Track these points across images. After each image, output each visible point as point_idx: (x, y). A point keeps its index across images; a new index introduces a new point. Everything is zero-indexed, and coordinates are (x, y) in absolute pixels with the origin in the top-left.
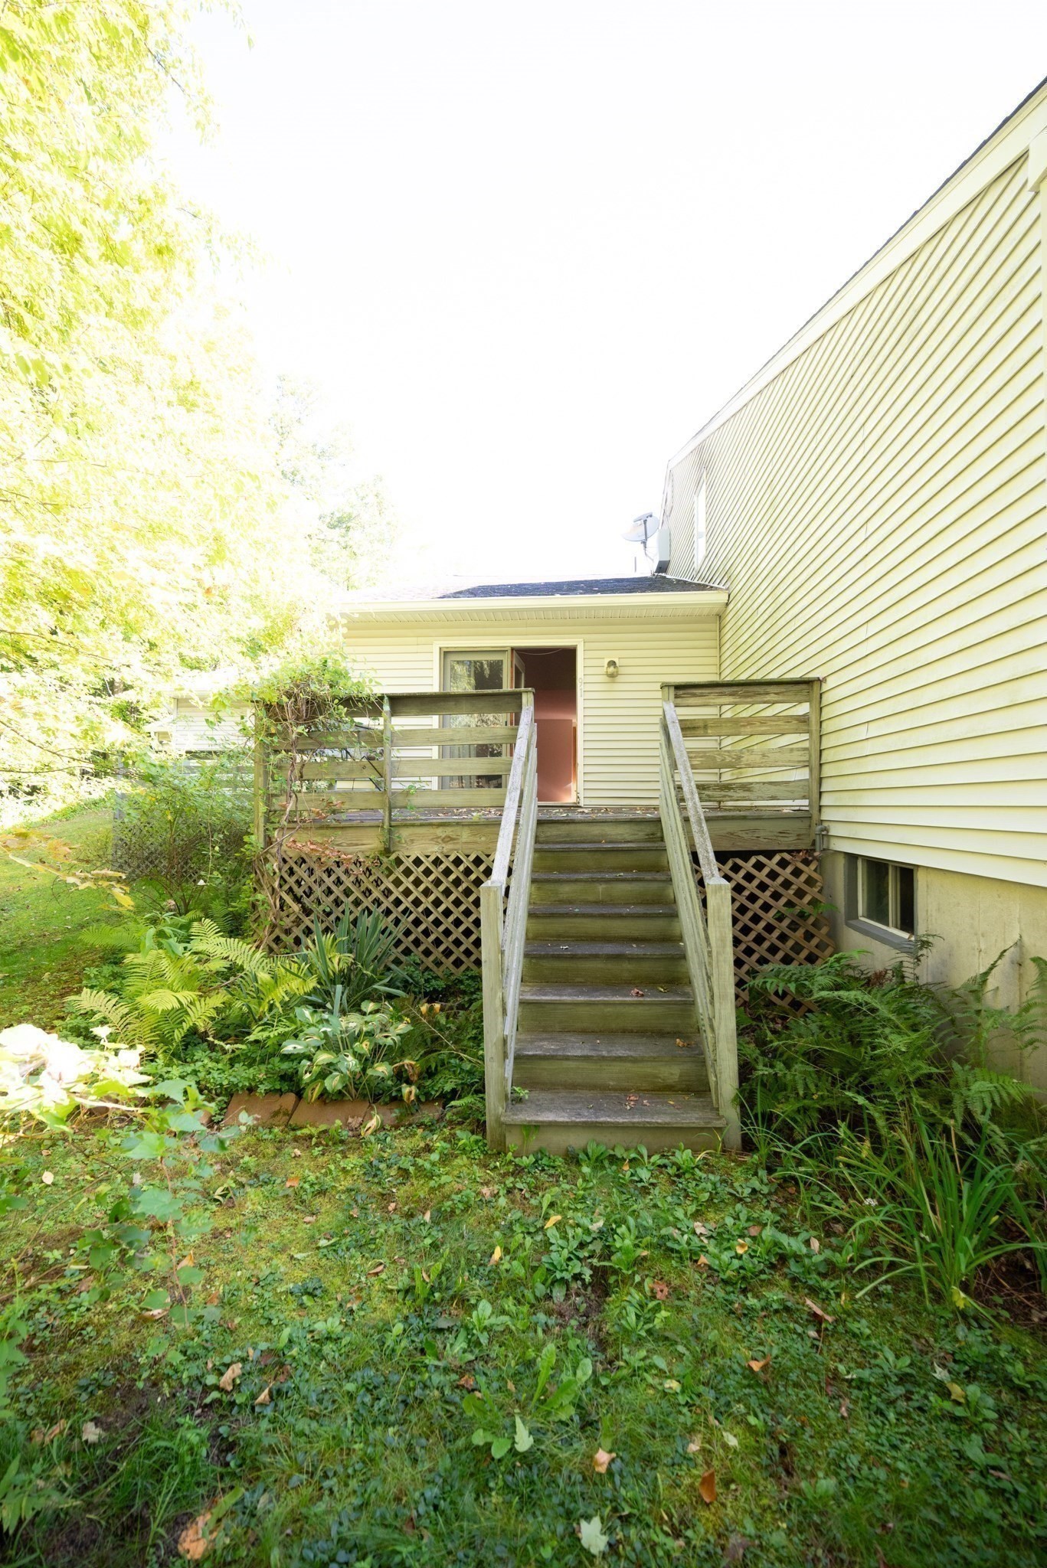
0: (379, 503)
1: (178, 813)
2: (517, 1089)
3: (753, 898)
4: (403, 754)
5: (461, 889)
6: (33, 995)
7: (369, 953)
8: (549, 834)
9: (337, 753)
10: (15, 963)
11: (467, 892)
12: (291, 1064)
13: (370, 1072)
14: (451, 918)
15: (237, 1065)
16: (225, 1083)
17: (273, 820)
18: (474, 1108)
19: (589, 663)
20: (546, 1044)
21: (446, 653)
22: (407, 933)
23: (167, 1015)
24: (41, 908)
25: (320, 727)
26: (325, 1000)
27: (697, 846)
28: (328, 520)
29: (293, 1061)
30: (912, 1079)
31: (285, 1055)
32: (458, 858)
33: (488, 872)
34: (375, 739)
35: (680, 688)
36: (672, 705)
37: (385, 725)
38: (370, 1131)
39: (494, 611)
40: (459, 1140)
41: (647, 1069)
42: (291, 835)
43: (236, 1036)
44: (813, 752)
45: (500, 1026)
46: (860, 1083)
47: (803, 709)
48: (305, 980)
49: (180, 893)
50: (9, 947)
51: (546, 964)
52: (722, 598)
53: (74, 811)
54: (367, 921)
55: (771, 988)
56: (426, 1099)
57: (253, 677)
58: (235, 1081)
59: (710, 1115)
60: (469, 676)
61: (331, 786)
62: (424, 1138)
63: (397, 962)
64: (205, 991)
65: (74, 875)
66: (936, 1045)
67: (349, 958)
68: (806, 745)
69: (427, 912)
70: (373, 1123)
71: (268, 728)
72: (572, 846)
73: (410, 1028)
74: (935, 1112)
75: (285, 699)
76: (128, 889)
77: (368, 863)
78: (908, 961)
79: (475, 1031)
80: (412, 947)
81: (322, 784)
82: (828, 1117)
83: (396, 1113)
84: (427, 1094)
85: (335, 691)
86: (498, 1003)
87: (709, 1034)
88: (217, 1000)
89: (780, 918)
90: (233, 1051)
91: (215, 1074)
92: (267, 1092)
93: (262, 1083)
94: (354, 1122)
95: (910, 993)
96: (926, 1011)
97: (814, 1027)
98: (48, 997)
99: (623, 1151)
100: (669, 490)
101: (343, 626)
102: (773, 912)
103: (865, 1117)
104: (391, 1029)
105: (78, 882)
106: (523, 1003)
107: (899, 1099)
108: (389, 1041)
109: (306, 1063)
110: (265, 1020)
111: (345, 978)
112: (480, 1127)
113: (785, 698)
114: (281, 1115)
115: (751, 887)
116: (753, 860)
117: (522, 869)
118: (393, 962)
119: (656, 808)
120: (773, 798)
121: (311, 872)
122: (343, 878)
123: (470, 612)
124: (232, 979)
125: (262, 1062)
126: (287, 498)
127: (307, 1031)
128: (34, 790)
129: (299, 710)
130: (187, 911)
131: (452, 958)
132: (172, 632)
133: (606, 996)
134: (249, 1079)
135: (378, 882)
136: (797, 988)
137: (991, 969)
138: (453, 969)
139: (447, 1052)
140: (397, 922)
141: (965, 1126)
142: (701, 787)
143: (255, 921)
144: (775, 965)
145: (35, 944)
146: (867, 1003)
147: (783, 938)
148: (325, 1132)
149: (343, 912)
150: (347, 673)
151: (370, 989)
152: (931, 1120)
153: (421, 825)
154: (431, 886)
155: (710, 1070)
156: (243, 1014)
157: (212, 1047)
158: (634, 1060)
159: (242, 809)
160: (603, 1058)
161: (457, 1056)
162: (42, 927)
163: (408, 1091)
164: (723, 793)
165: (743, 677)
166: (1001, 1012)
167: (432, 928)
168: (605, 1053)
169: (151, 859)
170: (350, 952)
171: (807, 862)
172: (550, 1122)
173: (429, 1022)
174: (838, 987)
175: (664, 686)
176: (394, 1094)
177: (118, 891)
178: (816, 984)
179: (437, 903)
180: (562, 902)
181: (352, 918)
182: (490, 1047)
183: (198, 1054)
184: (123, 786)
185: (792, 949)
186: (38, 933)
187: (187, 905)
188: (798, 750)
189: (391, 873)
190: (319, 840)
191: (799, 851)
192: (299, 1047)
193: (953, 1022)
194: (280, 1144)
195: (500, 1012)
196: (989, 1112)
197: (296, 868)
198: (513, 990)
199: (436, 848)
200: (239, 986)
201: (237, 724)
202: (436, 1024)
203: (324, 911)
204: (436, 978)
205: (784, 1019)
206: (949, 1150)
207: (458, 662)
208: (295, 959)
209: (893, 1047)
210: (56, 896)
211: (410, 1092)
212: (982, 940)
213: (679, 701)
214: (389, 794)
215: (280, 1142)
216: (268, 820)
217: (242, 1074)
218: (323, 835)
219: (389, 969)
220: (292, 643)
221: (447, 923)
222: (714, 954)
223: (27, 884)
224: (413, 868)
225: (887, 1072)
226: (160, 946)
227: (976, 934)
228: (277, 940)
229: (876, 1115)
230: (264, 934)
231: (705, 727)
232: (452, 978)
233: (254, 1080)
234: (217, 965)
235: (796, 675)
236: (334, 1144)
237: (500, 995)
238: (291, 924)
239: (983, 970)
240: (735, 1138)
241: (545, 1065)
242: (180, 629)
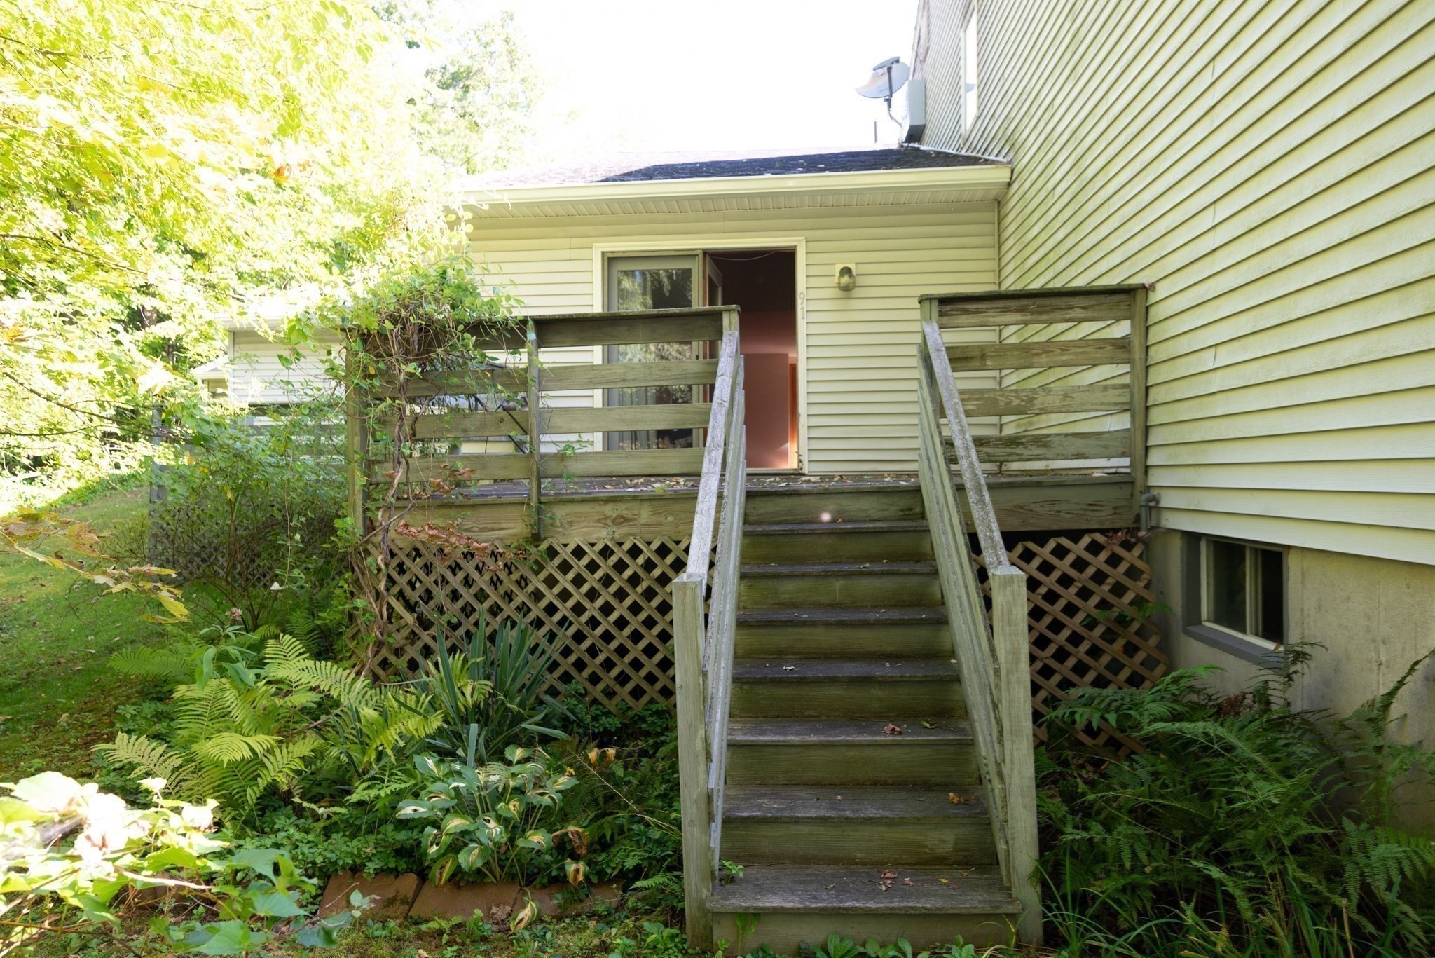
0: (510, 52)
1: (240, 490)
2: (727, 864)
3: (1051, 597)
4: (554, 404)
5: (639, 589)
6: (47, 745)
7: (514, 680)
8: (763, 511)
9: (463, 402)
10: (19, 701)
11: (649, 594)
12: (410, 833)
13: (520, 843)
14: (627, 631)
15: (334, 836)
16: (319, 860)
17: (376, 496)
18: (668, 890)
19: (815, 270)
20: (766, 802)
21: (611, 261)
22: (566, 652)
23: (235, 766)
24: (53, 626)
25: (438, 365)
26: (453, 745)
27: (977, 522)
28: (438, 77)
29: (412, 829)
30: (1286, 842)
31: (401, 821)
32: (635, 546)
33: (679, 565)
34: (516, 380)
35: (944, 301)
36: (936, 326)
37: (530, 361)
38: (522, 925)
39: (679, 199)
40: (647, 935)
41: (909, 834)
42: (401, 517)
43: (332, 796)
44: (1136, 391)
45: (702, 777)
46: (1211, 850)
47: (1122, 329)
48: (426, 718)
49: (246, 602)
50: (11, 680)
51: (763, 691)
52: (1002, 175)
53: (94, 492)
54: (511, 636)
55: (1081, 718)
56: (598, 880)
57: (342, 295)
58: (333, 857)
59: (999, 897)
60: (644, 294)
61: (454, 448)
62: (598, 933)
63: (553, 692)
64: (287, 734)
65: (105, 573)
66: (1318, 797)
67: (486, 686)
68: (1126, 380)
69: (594, 623)
70: (526, 913)
71: (366, 367)
72: (795, 527)
73: (575, 782)
74: (1320, 888)
75: (388, 325)
76: (178, 592)
77: (510, 555)
78: (1275, 681)
79: (664, 786)
80: (573, 672)
81: (442, 448)
82: (1166, 897)
83: (558, 899)
84: (601, 874)
85: (458, 314)
86: (699, 745)
87: (997, 785)
88: (305, 746)
89: (1091, 624)
90: (329, 817)
91: (305, 848)
92: (378, 872)
93: (370, 860)
94: (499, 912)
95: (1279, 724)
96: (1303, 750)
97: (1143, 774)
98: (67, 747)
99: (877, 947)
100: (924, 24)
101: (467, 222)
102: (1080, 616)
103: (1220, 896)
104: (549, 783)
105: (111, 583)
106: (732, 746)
107: (1269, 870)
108: (546, 800)
109: (431, 831)
110: (372, 773)
111: (480, 714)
112: (676, 917)
113: (1095, 315)
114: (398, 904)
115: (1050, 581)
116: (1052, 544)
117: (728, 558)
118: (546, 692)
119: (914, 474)
120: (1080, 456)
121: (428, 568)
122: (475, 575)
123: (644, 201)
124: (323, 718)
125: (370, 831)
126: (386, 39)
127: (431, 787)
128: (37, 462)
129: (408, 341)
130: (256, 627)
131: (630, 686)
132: (229, 234)
133: (848, 735)
134: (352, 854)
135: (523, 582)
136: (1118, 721)
137: (1397, 688)
138: (631, 701)
139: (626, 814)
140: (552, 636)
141: (1361, 909)
142: (979, 442)
143: (353, 638)
144: (1083, 689)
145: (46, 675)
146: (1220, 738)
147: (1095, 652)
148: (459, 926)
149: (476, 624)
150: (475, 289)
151: (517, 729)
152: (1315, 899)
153: (583, 501)
154: (598, 586)
155: (998, 835)
156: (340, 766)
157: (299, 811)
158: (890, 823)
159: (330, 483)
160: (848, 821)
161: (641, 820)
162: (55, 651)
163: (575, 869)
164: (1008, 450)
165: (1036, 285)
166: (1411, 749)
167: (600, 644)
168: (849, 814)
169: (205, 555)
170: (488, 678)
171: (1128, 546)
172: (775, 909)
173: (601, 774)
174: (1176, 717)
175: (923, 300)
176: (554, 873)
177: (166, 595)
178: (1146, 713)
179: (607, 609)
180: (784, 605)
181: (488, 631)
182: (689, 807)
183: (281, 822)
184: (163, 454)
185: (1108, 667)
186: (50, 660)
187: (255, 618)
188: (1115, 387)
189: (542, 568)
190: (440, 523)
191: (1116, 531)
192: (421, 810)
193: (1341, 764)
194: (398, 943)
195: (702, 758)
196: (1396, 888)
197: (408, 563)
198: (719, 730)
199: (604, 533)
200: (333, 727)
201: (322, 361)
202: (610, 776)
203: (449, 623)
204: (608, 714)
205: (1097, 764)
206: (1342, 940)
207: (626, 273)
208: (412, 689)
209: (1260, 798)
210: (73, 609)
211: (577, 871)
212: (1382, 648)
213: (945, 320)
214: (537, 457)
215: (398, 940)
216: (367, 496)
217: (342, 848)
218: (445, 517)
219: (541, 702)
220: (396, 245)
221: (622, 637)
222: (1003, 672)
223: (32, 593)
224: (572, 561)
225: (1250, 834)
226: (222, 672)
227: (1374, 641)
228: (384, 664)
229: (1237, 893)
230: (367, 656)
231: (983, 357)
232: (630, 713)
233: (359, 855)
234: (302, 698)
235: (1112, 280)
236: (474, 942)
237: (701, 733)
238: (402, 642)
239: (1384, 690)
240: (1034, 927)
241: (767, 830)
242: (238, 230)
